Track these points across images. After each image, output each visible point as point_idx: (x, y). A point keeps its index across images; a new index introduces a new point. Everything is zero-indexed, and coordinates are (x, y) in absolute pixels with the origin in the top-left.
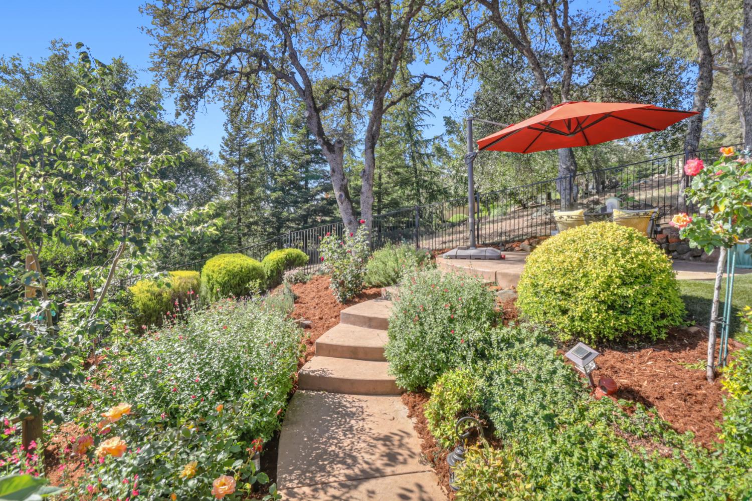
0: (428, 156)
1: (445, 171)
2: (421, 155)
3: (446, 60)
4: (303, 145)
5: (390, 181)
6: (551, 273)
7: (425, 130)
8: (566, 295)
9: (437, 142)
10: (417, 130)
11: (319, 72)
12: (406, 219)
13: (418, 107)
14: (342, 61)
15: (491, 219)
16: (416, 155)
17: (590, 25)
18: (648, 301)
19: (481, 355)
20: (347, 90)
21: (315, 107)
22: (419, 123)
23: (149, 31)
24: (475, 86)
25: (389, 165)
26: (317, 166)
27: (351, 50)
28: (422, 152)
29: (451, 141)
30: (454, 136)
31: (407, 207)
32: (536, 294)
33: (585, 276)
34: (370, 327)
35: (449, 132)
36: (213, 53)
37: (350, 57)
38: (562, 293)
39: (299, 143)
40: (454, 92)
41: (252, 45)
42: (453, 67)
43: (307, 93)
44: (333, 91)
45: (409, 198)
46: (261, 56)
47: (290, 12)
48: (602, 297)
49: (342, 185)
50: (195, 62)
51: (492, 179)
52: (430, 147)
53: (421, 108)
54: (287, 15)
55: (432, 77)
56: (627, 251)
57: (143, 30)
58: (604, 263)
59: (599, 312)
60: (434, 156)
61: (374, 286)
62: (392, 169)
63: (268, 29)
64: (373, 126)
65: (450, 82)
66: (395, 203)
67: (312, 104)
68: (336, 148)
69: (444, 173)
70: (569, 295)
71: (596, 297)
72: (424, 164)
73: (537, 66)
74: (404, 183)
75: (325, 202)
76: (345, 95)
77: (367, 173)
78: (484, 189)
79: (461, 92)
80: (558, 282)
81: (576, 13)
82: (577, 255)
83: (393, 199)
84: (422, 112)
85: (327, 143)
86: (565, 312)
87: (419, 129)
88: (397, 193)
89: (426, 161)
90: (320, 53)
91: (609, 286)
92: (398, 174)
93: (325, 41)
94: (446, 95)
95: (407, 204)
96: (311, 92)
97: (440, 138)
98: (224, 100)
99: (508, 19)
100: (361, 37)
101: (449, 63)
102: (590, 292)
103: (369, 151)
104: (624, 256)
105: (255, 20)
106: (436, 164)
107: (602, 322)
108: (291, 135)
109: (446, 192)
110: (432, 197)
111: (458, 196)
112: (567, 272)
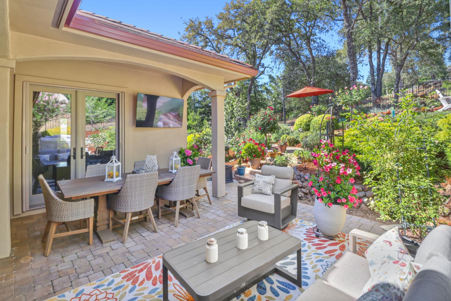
1: (270, 98)
2: (258, 91)
8: (301, 125)
9: (265, 85)
16: (256, 91)
24: (283, 66)
29: (271, 85)
30: (272, 83)
52: (262, 88)
59: (305, 126)
60: (264, 91)
89: (261, 94)
97: (267, 84)
102: (304, 124)
106: (265, 95)
111: (276, 109)
112: (301, 121)
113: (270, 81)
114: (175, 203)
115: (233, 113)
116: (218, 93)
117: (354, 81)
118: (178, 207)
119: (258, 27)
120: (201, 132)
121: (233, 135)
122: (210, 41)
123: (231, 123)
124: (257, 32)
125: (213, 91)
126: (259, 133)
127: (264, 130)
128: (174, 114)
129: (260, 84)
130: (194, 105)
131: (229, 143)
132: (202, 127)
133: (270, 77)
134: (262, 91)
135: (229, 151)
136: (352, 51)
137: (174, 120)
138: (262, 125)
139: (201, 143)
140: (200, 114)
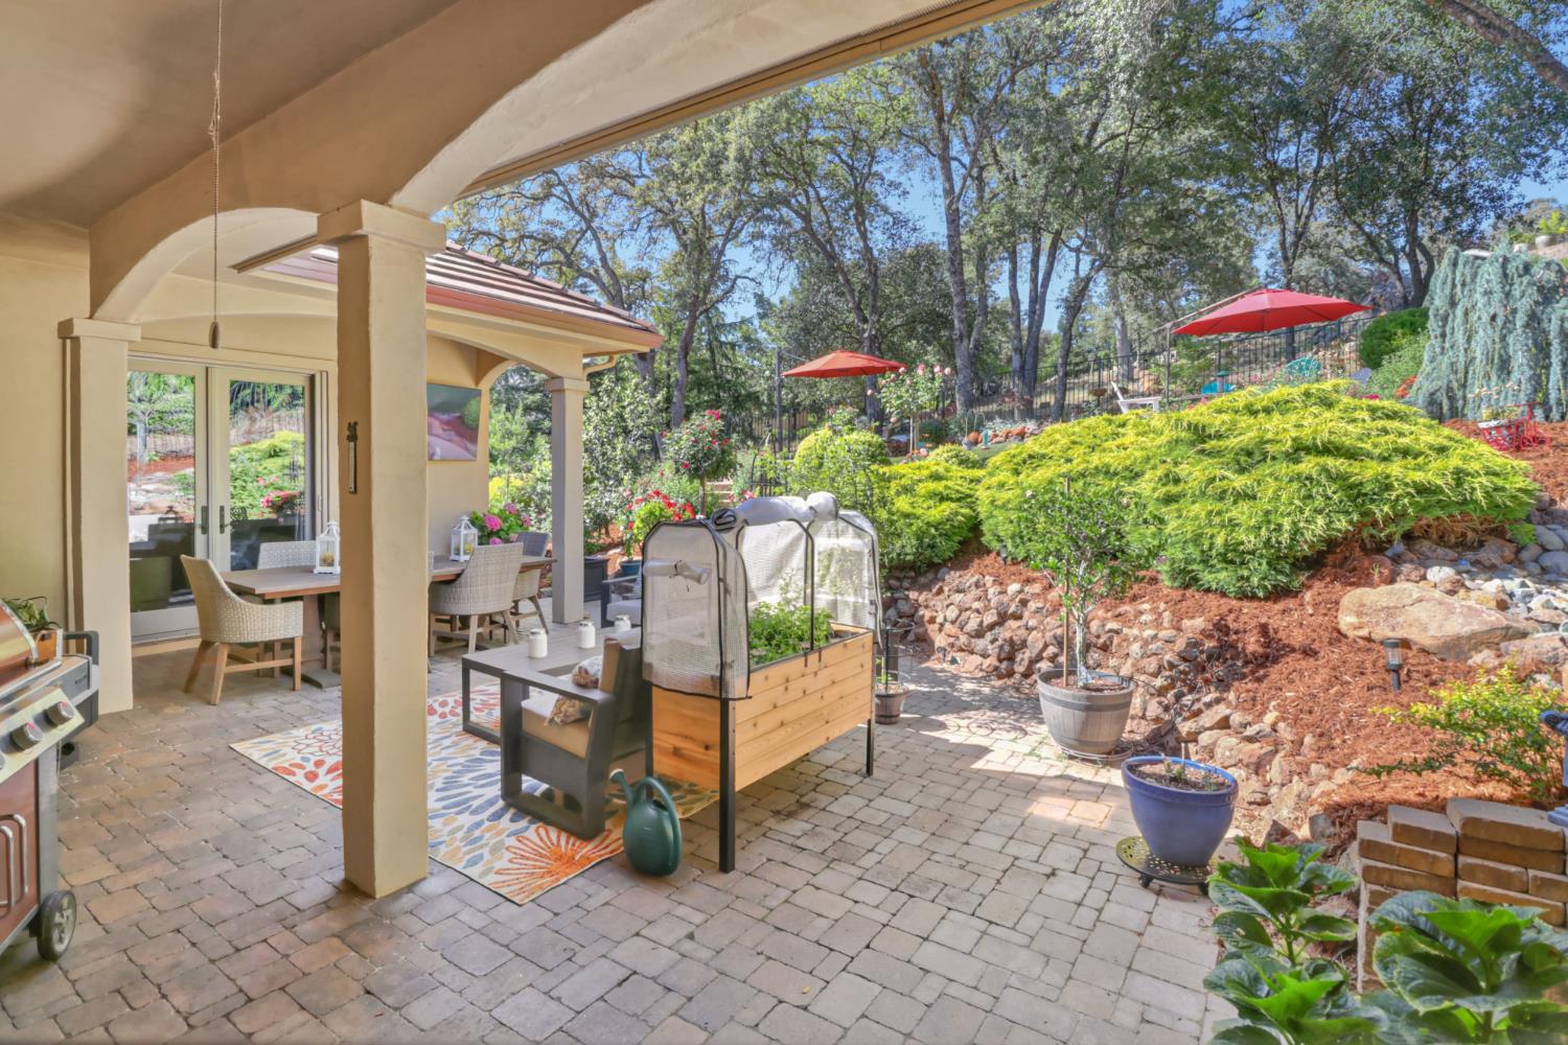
103: (683, 361)
113: (759, 313)
114: (465, 621)
115: (624, 420)
116: (567, 384)
118: (474, 630)
119: (706, 166)
120: (529, 470)
121: (620, 482)
122: (560, 183)
123: (614, 449)
124: (703, 179)
125: (554, 377)
126: (685, 478)
127: (697, 469)
128: (445, 417)
129: (728, 320)
130: (506, 379)
131: (608, 504)
132: (530, 455)
133: (760, 300)
134: (733, 346)
135: (610, 527)
137: (444, 434)
138: (693, 456)
139: (527, 505)
140: (527, 409)
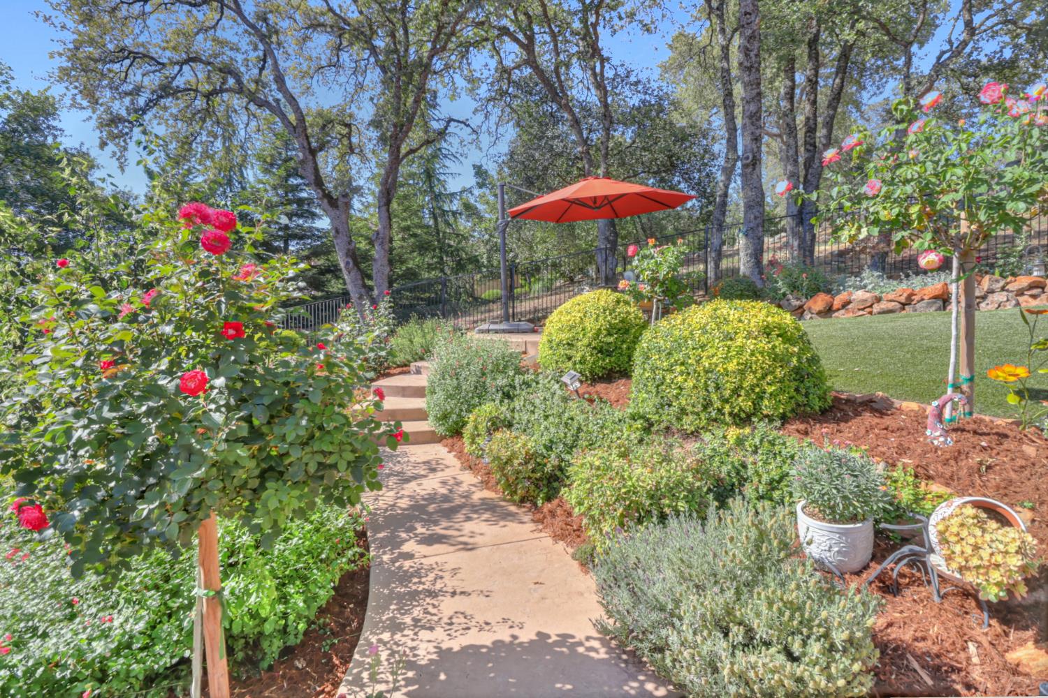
0: (454, 213)
1: (476, 234)
2: (444, 213)
3: (475, 100)
4: (281, 192)
5: (405, 244)
6: (561, 330)
7: (450, 180)
8: (570, 345)
9: (464, 195)
10: (439, 180)
11: (309, 98)
12: (427, 295)
13: (440, 149)
14: (341, 85)
15: (532, 296)
16: (437, 211)
17: (633, 79)
18: (625, 346)
19: (507, 396)
20: (348, 126)
21: (310, 148)
22: (441, 171)
23: (46, 19)
25: (403, 224)
26: (301, 222)
27: (354, 73)
28: (446, 208)
29: (481, 196)
30: (486, 191)
31: (428, 279)
32: (551, 348)
33: (583, 330)
34: (404, 396)
35: (481, 186)
36: (152, 58)
37: (352, 81)
38: (568, 344)
39: (275, 188)
40: (485, 139)
41: (216, 56)
42: (483, 109)
43: (299, 130)
44: (330, 126)
45: (430, 268)
46: (227, 70)
47: (269, 16)
48: (594, 344)
49: (349, 250)
50: (124, 69)
51: (531, 248)
52: (455, 202)
53: (444, 151)
54: (265, 20)
55: (458, 121)
56: (614, 310)
57: (37, 15)
58: (597, 320)
59: (592, 355)
60: (460, 214)
61: (399, 366)
62: (407, 229)
63: (236, 34)
64: (388, 177)
65: (480, 127)
66: (411, 274)
67: (306, 144)
68: (340, 203)
69: (474, 237)
70: (573, 345)
71: (590, 345)
72: (449, 225)
73: (576, 123)
74: (423, 248)
75: (315, 271)
76: (345, 131)
77: (381, 235)
78: (522, 257)
79: (493, 139)
80: (564, 336)
81: (619, 63)
82: (579, 315)
83: (408, 269)
84: (446, 156)
85: (327, 196)
86: (569, 358)
87: (442, 178)
88: (415, 261)
89: (451, 220)
90: (311, 72)
91: (598, 336)
92: (415, 235)
93: (319, 58)
94: (476, 142)
95: (426, 275)
96: (305, 129)
97: (470, 191)
98: (167, 125)
99: (546, 59)
100: (368, 59)
101: (480, 104)
102: (586, 341)
103: (384, 208)
104: (610, 314)
105: (218, 21)
106: (464, 224)
107: (594, 363)
108: (261, 176)
109: (478, 261)
110: (460, 267)
111: (492, 266)
112: (572, 328)
113: (478, 183)
117: (754, 169)
136: (755, 52)
